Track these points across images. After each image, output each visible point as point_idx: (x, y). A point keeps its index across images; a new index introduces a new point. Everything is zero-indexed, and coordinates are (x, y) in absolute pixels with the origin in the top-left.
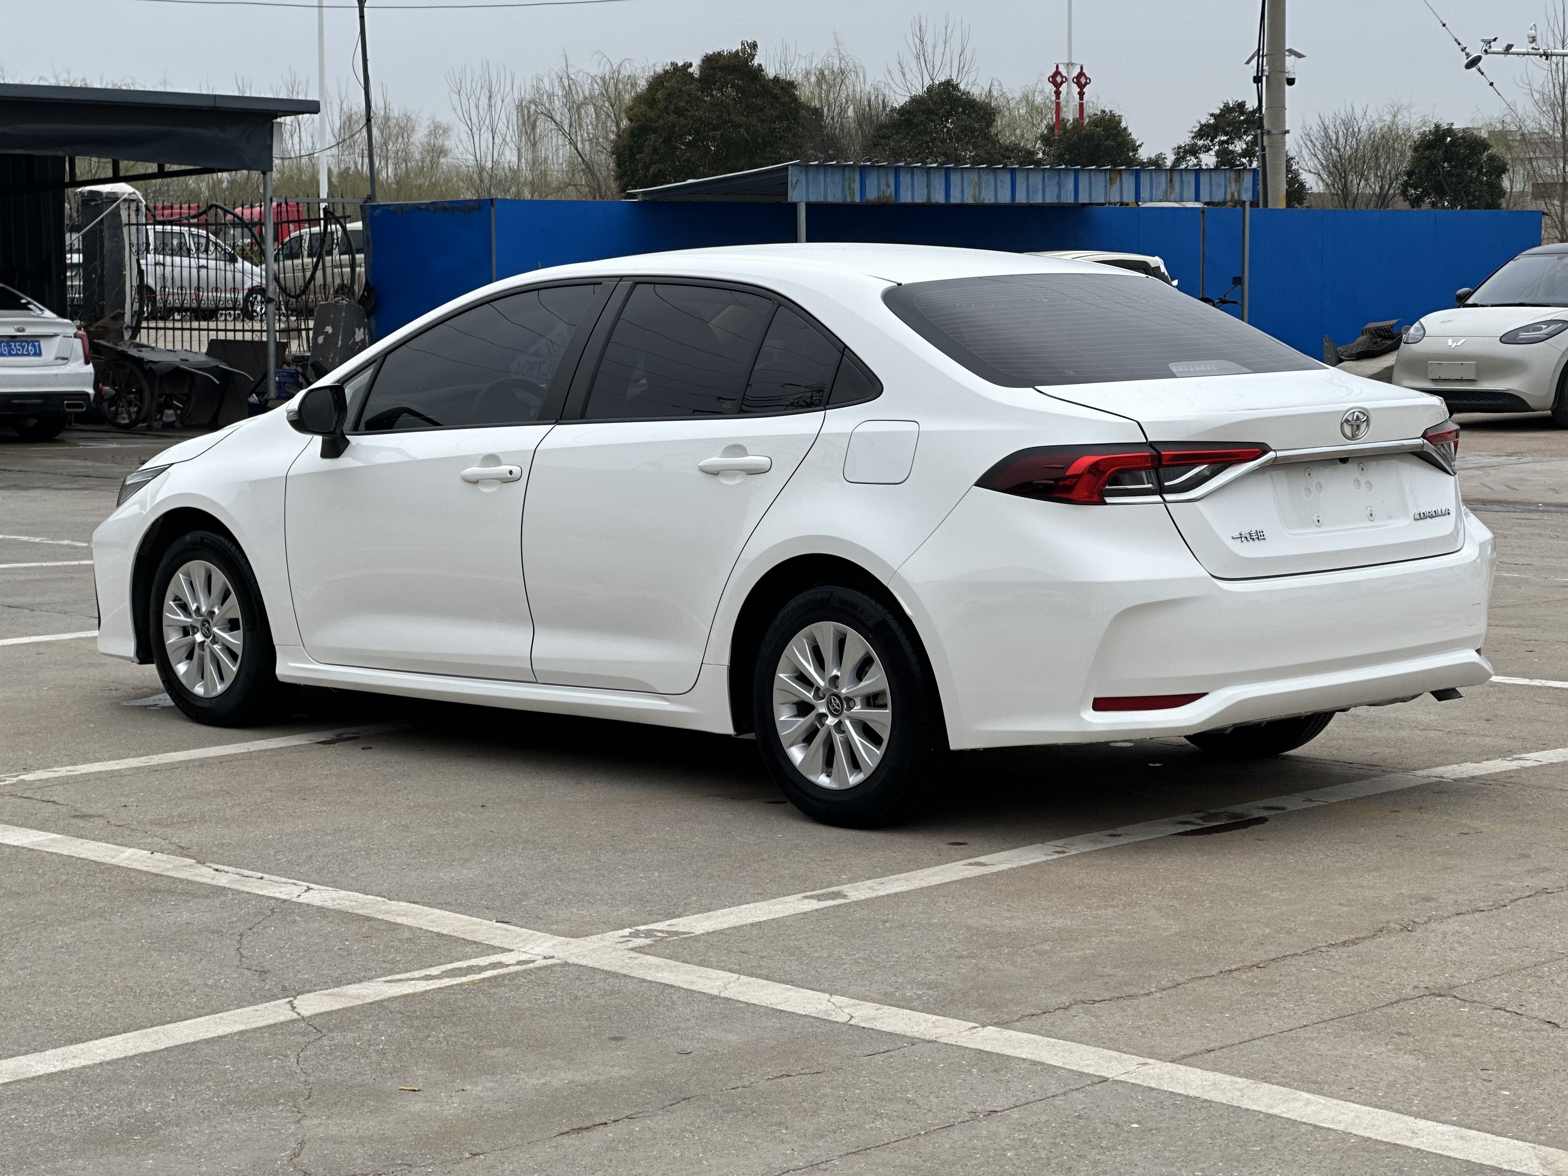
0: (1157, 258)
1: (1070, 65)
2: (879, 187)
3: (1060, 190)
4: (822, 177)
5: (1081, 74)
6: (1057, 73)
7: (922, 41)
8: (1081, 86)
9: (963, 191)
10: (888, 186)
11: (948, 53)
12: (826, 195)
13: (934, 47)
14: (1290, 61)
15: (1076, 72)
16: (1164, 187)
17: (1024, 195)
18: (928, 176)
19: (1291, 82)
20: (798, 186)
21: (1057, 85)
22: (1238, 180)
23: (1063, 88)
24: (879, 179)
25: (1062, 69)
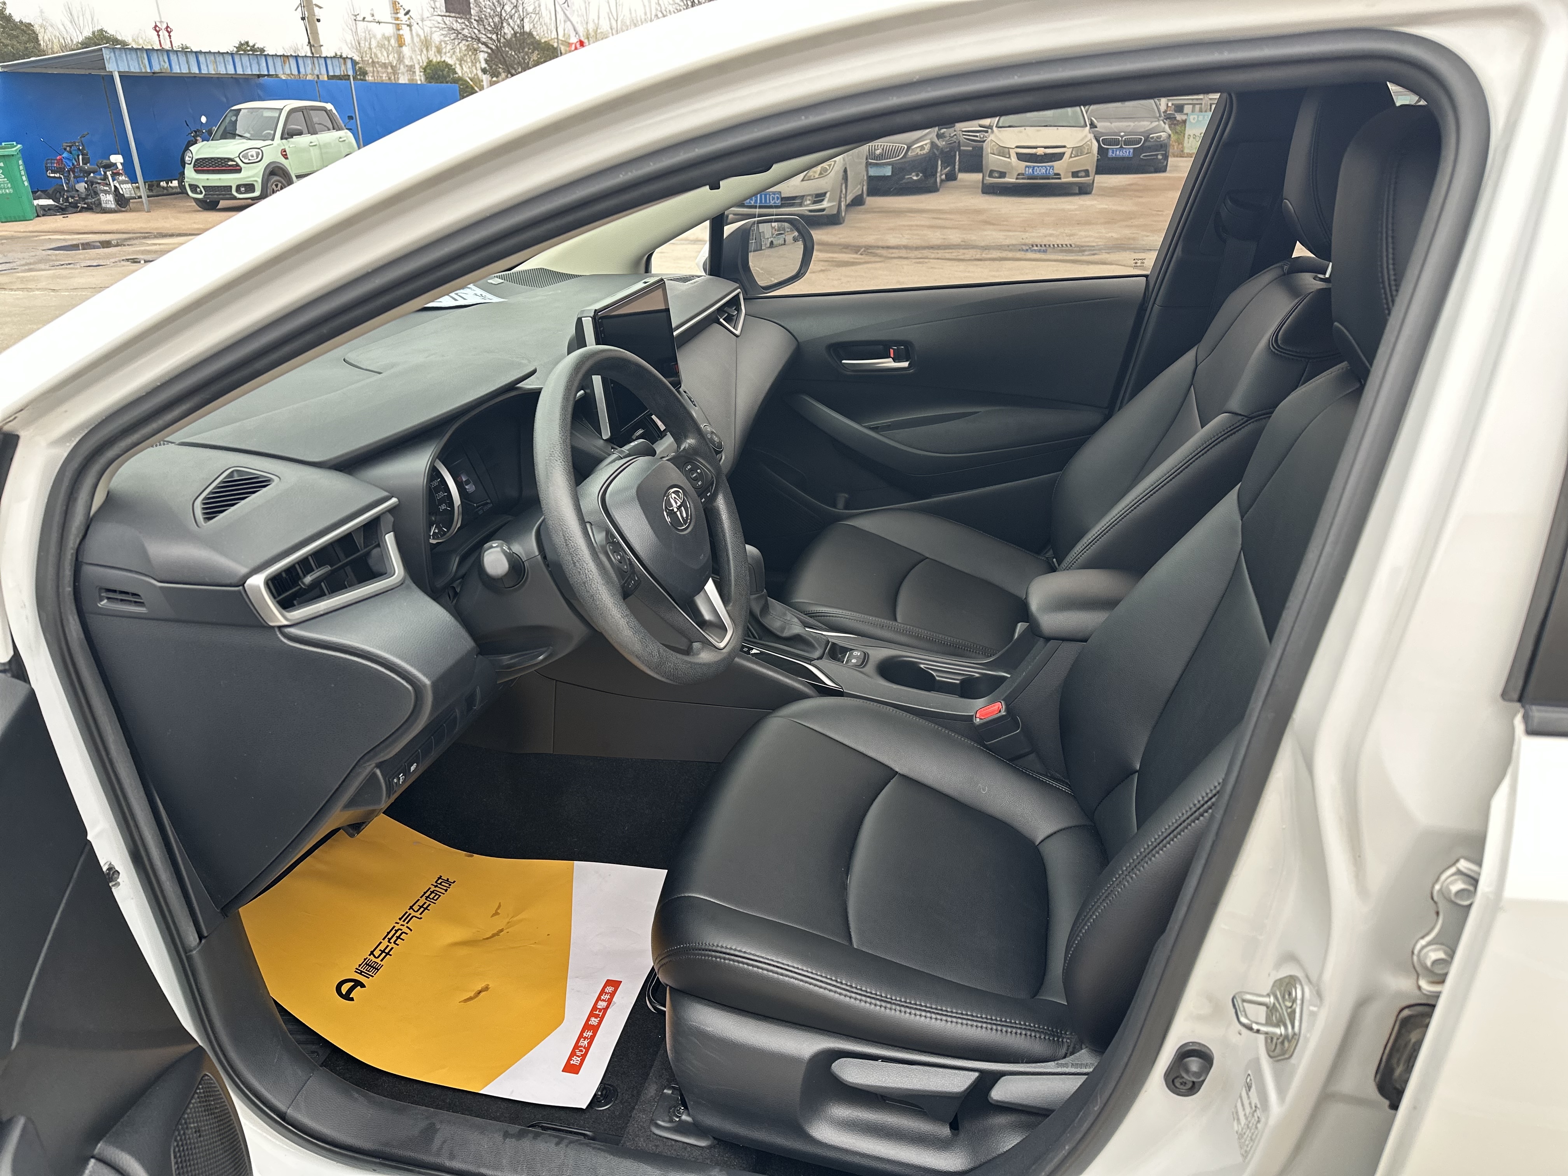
0: (329, 104)
1: (161, 22)
2: (160, 64)
3: (259, 66)
4: (124, 55)
5: (168, 27)
6: (156, 26)
7: (71, 15)
8: (169, 33)
9: (207, 66)
10: (164, 61)
11: (86, 22)
12: (129, 67)
13: (78, 18)
14: (316, 9)
15: (165, 26)
16: (310, 66)
17: (241, 70)
18: (187, 57)
19: (319, 20)
20: (111, 61)
21: (158, 32)
22: (345, 63)
23: (160, 33)
24: (158, 58)
25: (158, 24)
